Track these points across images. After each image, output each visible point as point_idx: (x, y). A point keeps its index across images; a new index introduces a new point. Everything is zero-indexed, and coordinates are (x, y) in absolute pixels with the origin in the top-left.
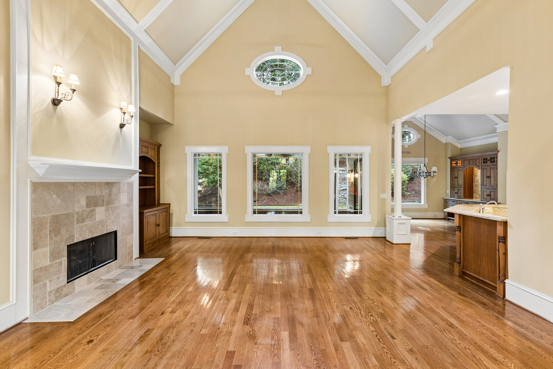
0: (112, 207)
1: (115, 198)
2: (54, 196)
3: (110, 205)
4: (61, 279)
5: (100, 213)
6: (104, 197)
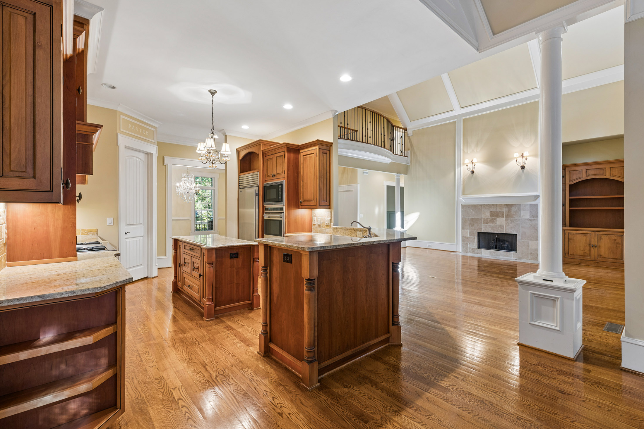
0: (511, 219)
1: (515, 214)
2: (471, 210)
3: (509, 217)
5: (500, 221)
6: (504, 212)
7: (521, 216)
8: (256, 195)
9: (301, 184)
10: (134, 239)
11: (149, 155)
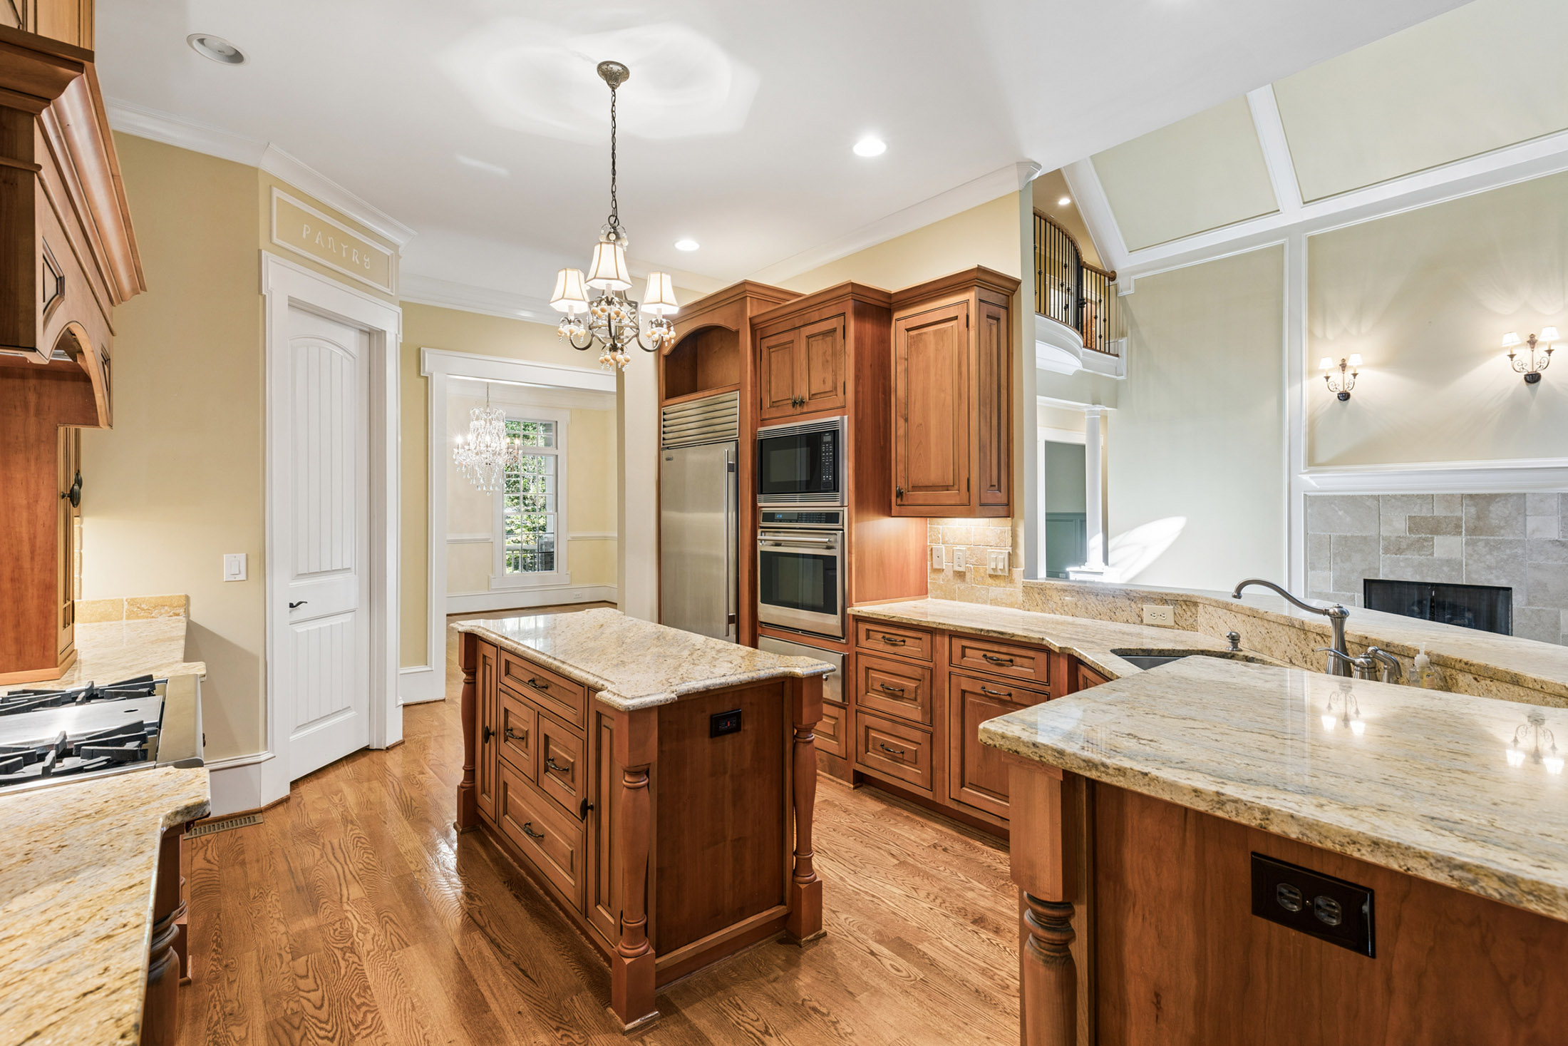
0: (1488, 540)
1: (1504, 524)
2: (1341, 514)
3: (1481, 535)
5: (1447, 546)
6: (1461, 519)
7: (1529, 531)
8: (731, 468)
9: (898, 428)
10: (325, 623)
11: (373, 336)
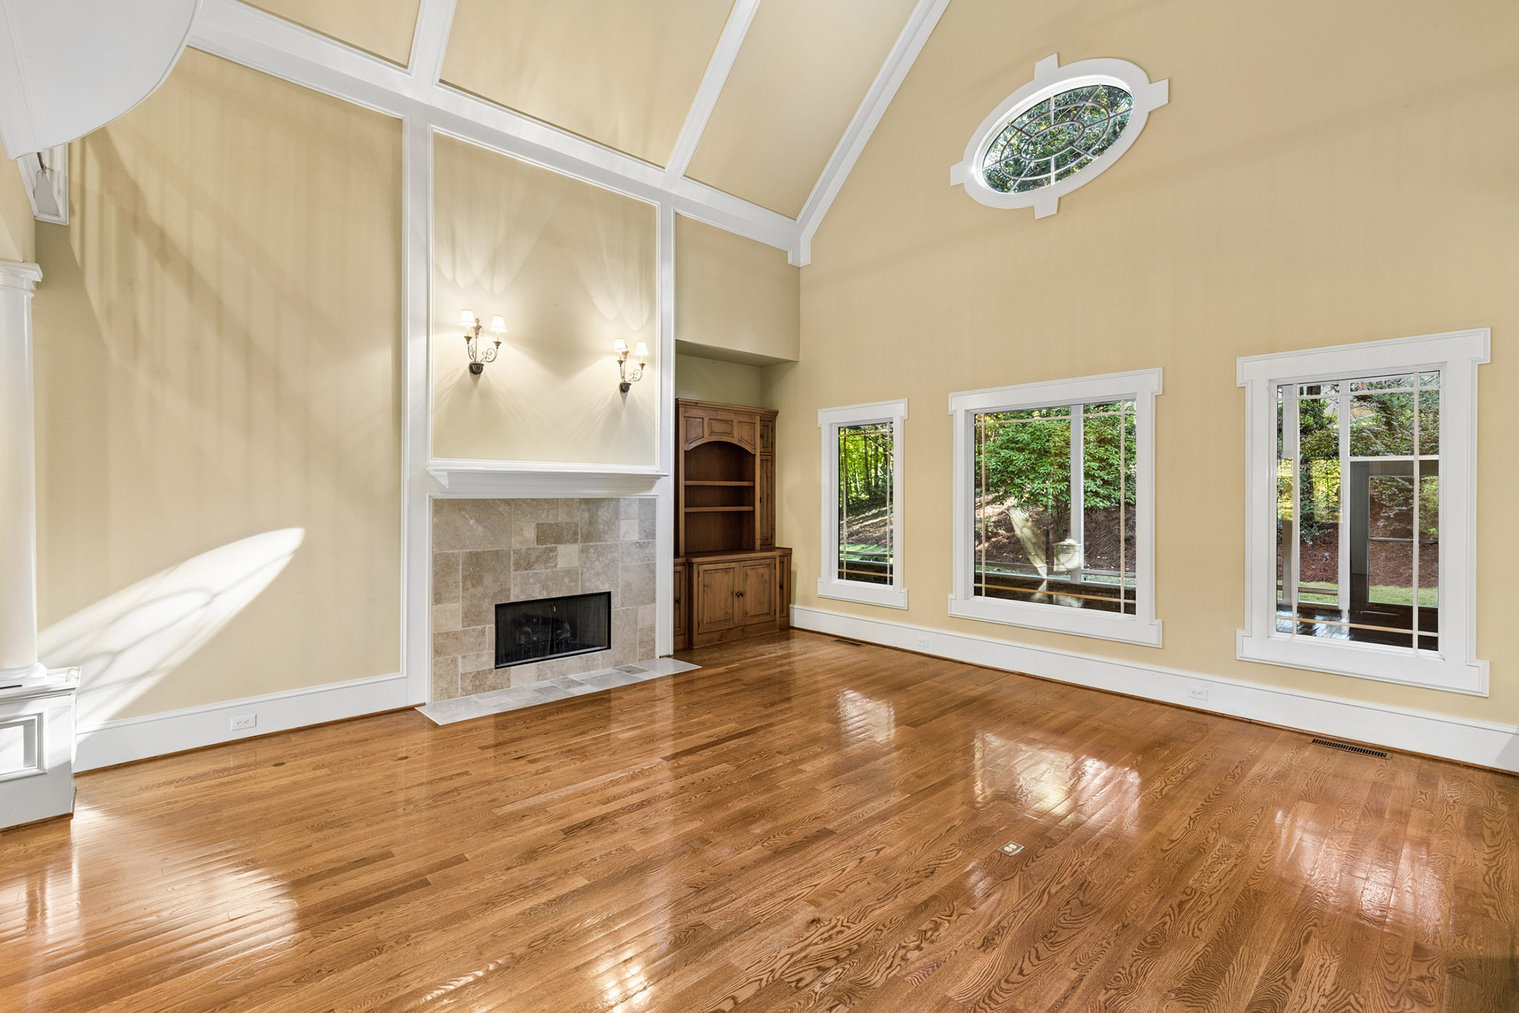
0: (597, 546)
1: (606, 529)
2: (471, 522)
3: (591, 541)
4: (484, 659)
5: (568, 555)
6: (577, 525)
7: (622, 535)
